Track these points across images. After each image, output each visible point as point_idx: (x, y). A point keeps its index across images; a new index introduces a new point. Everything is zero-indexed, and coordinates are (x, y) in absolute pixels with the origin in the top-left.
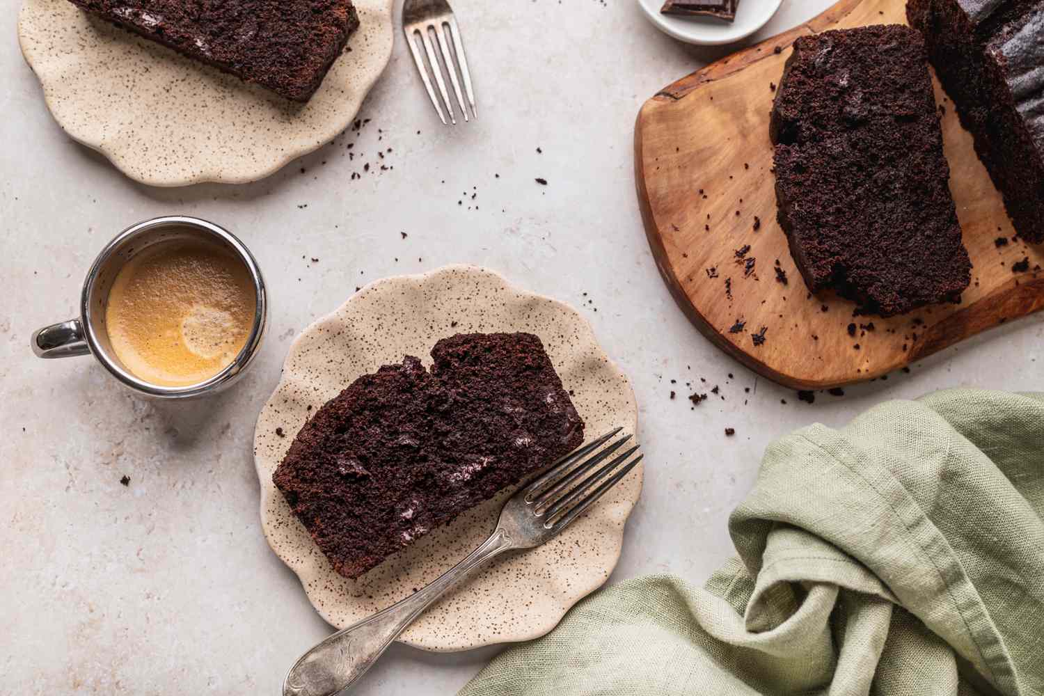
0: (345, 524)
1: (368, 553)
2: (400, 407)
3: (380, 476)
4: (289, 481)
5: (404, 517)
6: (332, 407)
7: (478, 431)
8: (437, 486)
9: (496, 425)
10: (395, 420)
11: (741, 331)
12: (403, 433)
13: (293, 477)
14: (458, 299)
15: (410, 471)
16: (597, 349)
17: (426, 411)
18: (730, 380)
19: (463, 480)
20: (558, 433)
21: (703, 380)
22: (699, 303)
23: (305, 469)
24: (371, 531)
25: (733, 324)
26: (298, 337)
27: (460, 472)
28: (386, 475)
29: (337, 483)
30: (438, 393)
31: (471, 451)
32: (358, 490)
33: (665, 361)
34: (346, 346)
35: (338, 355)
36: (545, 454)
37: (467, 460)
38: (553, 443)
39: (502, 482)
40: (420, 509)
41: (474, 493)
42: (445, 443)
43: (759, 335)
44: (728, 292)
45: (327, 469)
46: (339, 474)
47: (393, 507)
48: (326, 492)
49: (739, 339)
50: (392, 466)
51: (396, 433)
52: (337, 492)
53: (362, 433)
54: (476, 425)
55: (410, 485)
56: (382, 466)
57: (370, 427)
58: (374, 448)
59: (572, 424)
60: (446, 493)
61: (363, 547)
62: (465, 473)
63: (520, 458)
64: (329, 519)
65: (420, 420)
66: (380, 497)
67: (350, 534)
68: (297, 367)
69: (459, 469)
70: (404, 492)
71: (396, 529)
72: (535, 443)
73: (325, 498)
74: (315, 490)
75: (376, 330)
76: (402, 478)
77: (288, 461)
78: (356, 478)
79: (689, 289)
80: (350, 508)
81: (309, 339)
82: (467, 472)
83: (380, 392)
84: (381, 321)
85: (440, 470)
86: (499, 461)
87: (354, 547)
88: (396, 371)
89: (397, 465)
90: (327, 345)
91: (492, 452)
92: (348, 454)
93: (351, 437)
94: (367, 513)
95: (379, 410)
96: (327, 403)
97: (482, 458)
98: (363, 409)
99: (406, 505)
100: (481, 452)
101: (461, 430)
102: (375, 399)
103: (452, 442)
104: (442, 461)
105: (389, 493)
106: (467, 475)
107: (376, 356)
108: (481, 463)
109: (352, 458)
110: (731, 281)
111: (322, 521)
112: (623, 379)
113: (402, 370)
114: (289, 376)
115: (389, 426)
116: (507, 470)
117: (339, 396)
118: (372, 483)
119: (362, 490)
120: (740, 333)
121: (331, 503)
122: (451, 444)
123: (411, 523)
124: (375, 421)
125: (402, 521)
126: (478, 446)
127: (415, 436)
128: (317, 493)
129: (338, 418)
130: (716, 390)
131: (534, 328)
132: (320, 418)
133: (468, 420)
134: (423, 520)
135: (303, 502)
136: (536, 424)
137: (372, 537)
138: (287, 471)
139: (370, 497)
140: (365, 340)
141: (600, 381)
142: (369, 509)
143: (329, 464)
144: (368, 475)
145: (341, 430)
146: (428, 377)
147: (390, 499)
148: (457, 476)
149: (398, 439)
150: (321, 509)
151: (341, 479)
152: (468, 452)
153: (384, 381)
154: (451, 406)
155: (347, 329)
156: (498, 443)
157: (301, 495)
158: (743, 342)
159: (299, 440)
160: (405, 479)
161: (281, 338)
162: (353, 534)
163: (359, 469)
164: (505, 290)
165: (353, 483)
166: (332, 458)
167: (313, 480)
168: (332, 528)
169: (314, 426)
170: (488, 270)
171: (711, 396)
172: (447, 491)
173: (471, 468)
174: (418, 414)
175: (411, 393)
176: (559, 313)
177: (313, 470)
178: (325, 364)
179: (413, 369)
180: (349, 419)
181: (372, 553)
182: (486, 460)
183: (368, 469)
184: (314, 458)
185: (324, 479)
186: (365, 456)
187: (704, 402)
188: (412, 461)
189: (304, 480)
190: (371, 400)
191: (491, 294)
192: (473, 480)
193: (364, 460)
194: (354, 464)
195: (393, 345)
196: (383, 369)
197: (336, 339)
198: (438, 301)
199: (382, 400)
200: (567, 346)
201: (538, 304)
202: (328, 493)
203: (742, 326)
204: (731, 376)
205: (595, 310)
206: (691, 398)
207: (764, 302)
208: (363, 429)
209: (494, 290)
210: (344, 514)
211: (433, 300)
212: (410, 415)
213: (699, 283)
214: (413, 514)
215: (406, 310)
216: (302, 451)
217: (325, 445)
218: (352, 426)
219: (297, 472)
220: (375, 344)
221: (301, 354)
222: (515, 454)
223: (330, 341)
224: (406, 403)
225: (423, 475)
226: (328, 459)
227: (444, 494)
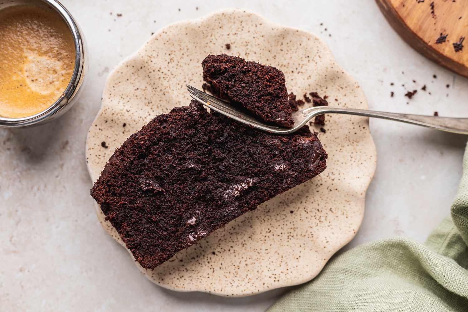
0: (145, 228)
1: (163, 250)
2: (187, 139)
3: (171, 192)
4: (103, 195)
5: (190, 224)
6: (135, 139)
7: (246, 158)
8: (214, 200)
9: (259, 154)
10: (183, 149)
11: (444, 41)
12: (189, 159)
13: (106, 192)
14: (228, 35)
15: (194, 188)
16: (336, 64)
17: (207, 143)
18: (434, 80)
19: (232, 196)
20: (307, 161)
21: (414, 81)
22: (412, 23)
23: (115, 186)
24: (164, 233)
25: (438, 36)
26: (112, 72)
27: (232, 189)
28: (176, 191)
29: (139, 197)
30: (217, 128)
31: (241, 173)
32: (155, 202)
33: (385, 70)
34: (147, 77)
35: (142, 85)
36: (296, 177)
37: (237, 181)
38: (302, 169)
39: (262, 199)
40: (201, 217)
41: (242, 206)
42: (221, 167)
43: (459, 43)
44: (433, 12)
45: (132, 186)
46: (140, 189)
47: (181, 216)
48: (130, 203)
49: (443, 48)
50: (180, 184)
51: (183, 159)
52: (139, 203)
53: (158, 159)
54: (245, 154)
55: (194, 199)
56: (174, 184)
57: (164, 155)
58: (167, 170)
59: (318, 155)
60: (221, 205)
61: (159, 245)
62: (235, 190)
63: (277, 179)
64: (133, 223)
65: (202, 149)
66: (171, 208)
67: (149, 236)
68: (112, 95)
69: (231, 187)
70: (189, 204)
71: (184, 232)
72: (289, 169)
73: (130, 208)
74: (122, 202)
75: (169, 63)
76: (187, 194)
77: (102, 179)
78: (153, 193)
79: (403, 13)
80: (149, 215)
81: (120, 73)
82: (237, 190)
83: (171, 128)
84: (172, 56)
85: (217, 188)
86: (261, 181)
87: (152, 245)
88: (184, 111)
89: (184, 183)
90: (133, 77)
91: (256, 175)
92: (147, 175)
93: (150, 162)
94: (162, 220)
95: (171, 141)
96: (132, 136)
97: (249, 179)
98: (159, 140)
99: (191, 214)
100: (247, 174)
101: (233, 157)
102: (169, 134)
103: (226, 167)
104: (219, 180)
105: (178, 204)
106: (236, 192)
107: (170, 82)
108: (248, 183)
109: (151, 178)
110: (434, 4)
111: (128, 225)
112: (356, 85)
113: (189, 111)
114: (107, 103)
115: (179, 154)
116: (267, 189)
117: (141, 131)
118: (165, 197)
119: (158, 202)
120: (443, 44)
121: (135, 212)
122: (226, 168)
123: (194, 228)
124: (169, 150)
125: (188, 227)
126: (246, 169)
127: (198, 161)
128: (124, 204)
129: (140, 147)
130: (424, 88)
131: (286, 52)
132: (126, 147)
133: (239, 149)
134: (204, 226)
135: (113, 210)
136: (290, 154)
137: (165, 238)
138: (101, 187)
139: (164, 208)
140: (161, 71)
141: (340, 88)
142: (163, 217)
143: (133, 182)
144: (162, 191)
145: (142, 156)
146: (209, 116)
147: (179, 209)
148: (230, 193)
149: (185, 163)
150: (127, 216)
151: (142, 193)
152: (238, 174)
153: (176, 119)
154: (226, 139)
155: (147, 64)
156: (261, 168)
157: (112, 206)
158: (447, 50)
159: (111, 164)
160: (190, 194)
161: (100, 75)
162: (151, 235)
163: (156, 187)
164: (262, 25)
165: (152, 196)
166: (135, 177)
167: (121, 195)
168: (136, 230)
169: (122, 153)
170: (249, 11)
171: (420, 92)
172: (221, 204)
173: (240, 187)
174: (201, 144)
175: (196, 129)
176: (305, 40)
177: (121, 186)
178: (133, 91)
179: (197, 111)
180: (148, 148)
181: (165, 250)
182: (251, 181)
183: (162, 186)
184: (122, 178)
185: (129, 193)
186: (160, 176)
187: (415, 96)
188: (195, 180)
189: (114, 194)
190: (165, 134)
191: (252, 29)
192: (241, 196)
193: (160, 180)
194: (152, 182)
195: (183, 73)
196: (174, 110)
197: (139, 72)
198: (213, 37)
199: (173, 134)
200: (312, 64)
201: (288, 34)
202: (133, 204)
203: (445, 38)
204: (435, 77)
205: (330, 35)
206: (406, 95)
207: (461, 18)
208: (158, 155)
209: (254, 26)
210: (145, 220)
211: (209, 37)
212: (195, 145)
213: (410, 8)
214: (196, 221)
215: (190, 46)
216: (113, 172)
217: (130, 167)
218: (151, 153)
219: (109, 188)
220: (169, 73)
221: (114, 85)
222: (273, 177)
223: (136, 74)
224: (192, 136)
225: (203, 192)
226: (132, 179)
227: (219, 206)
